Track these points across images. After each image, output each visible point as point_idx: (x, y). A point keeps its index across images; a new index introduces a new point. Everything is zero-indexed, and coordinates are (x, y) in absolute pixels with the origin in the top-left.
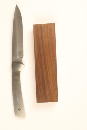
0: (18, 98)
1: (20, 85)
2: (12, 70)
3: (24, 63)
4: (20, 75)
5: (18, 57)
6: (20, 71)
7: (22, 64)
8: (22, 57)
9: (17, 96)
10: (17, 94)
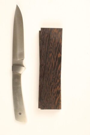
0: (18, 102)
1: (20, 88)
2: (13, 72)
3: (24, 66)
4: (20, 77)
5: (18, 60)
6: (21, 73)
7: (23, 66)
8: (23, 60)
9: (18, 99)
10: (18, 98)
